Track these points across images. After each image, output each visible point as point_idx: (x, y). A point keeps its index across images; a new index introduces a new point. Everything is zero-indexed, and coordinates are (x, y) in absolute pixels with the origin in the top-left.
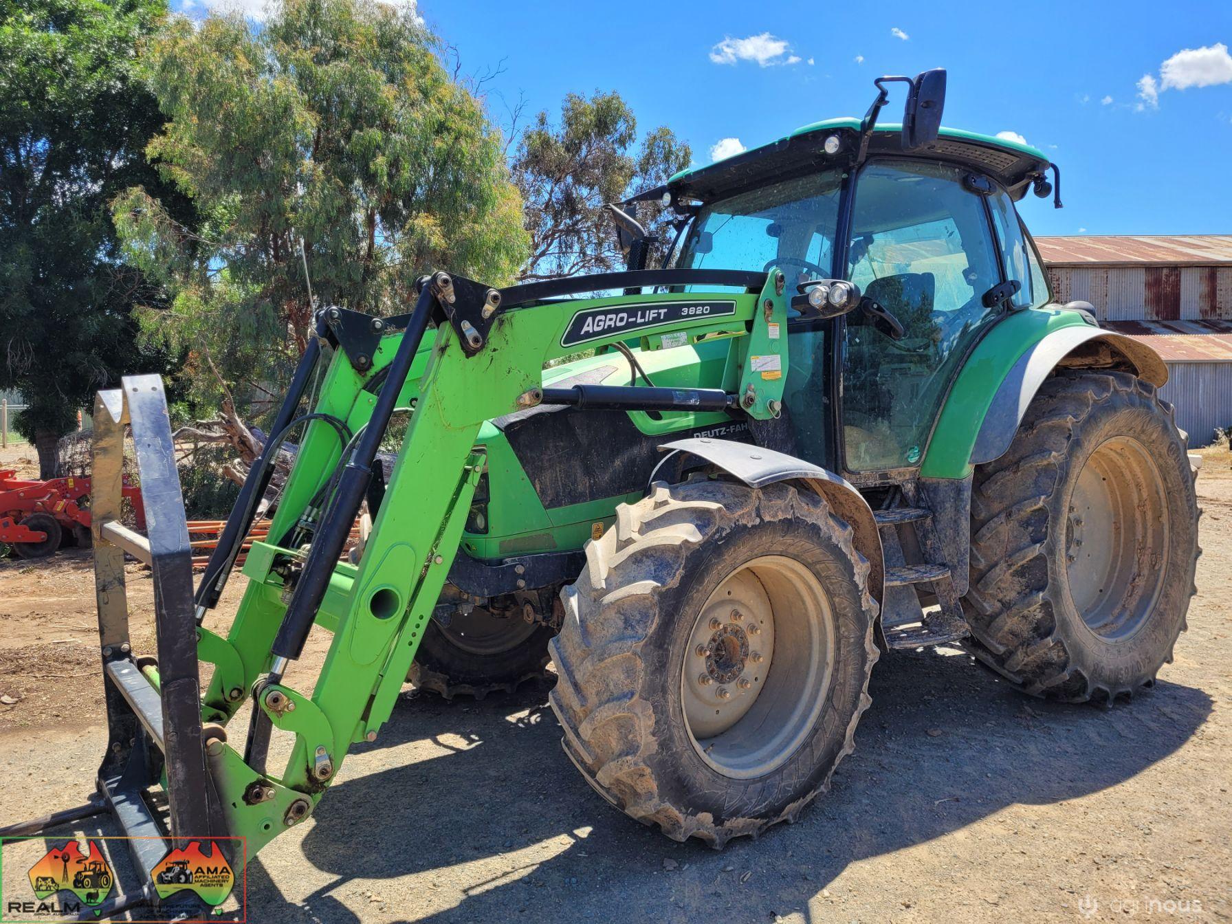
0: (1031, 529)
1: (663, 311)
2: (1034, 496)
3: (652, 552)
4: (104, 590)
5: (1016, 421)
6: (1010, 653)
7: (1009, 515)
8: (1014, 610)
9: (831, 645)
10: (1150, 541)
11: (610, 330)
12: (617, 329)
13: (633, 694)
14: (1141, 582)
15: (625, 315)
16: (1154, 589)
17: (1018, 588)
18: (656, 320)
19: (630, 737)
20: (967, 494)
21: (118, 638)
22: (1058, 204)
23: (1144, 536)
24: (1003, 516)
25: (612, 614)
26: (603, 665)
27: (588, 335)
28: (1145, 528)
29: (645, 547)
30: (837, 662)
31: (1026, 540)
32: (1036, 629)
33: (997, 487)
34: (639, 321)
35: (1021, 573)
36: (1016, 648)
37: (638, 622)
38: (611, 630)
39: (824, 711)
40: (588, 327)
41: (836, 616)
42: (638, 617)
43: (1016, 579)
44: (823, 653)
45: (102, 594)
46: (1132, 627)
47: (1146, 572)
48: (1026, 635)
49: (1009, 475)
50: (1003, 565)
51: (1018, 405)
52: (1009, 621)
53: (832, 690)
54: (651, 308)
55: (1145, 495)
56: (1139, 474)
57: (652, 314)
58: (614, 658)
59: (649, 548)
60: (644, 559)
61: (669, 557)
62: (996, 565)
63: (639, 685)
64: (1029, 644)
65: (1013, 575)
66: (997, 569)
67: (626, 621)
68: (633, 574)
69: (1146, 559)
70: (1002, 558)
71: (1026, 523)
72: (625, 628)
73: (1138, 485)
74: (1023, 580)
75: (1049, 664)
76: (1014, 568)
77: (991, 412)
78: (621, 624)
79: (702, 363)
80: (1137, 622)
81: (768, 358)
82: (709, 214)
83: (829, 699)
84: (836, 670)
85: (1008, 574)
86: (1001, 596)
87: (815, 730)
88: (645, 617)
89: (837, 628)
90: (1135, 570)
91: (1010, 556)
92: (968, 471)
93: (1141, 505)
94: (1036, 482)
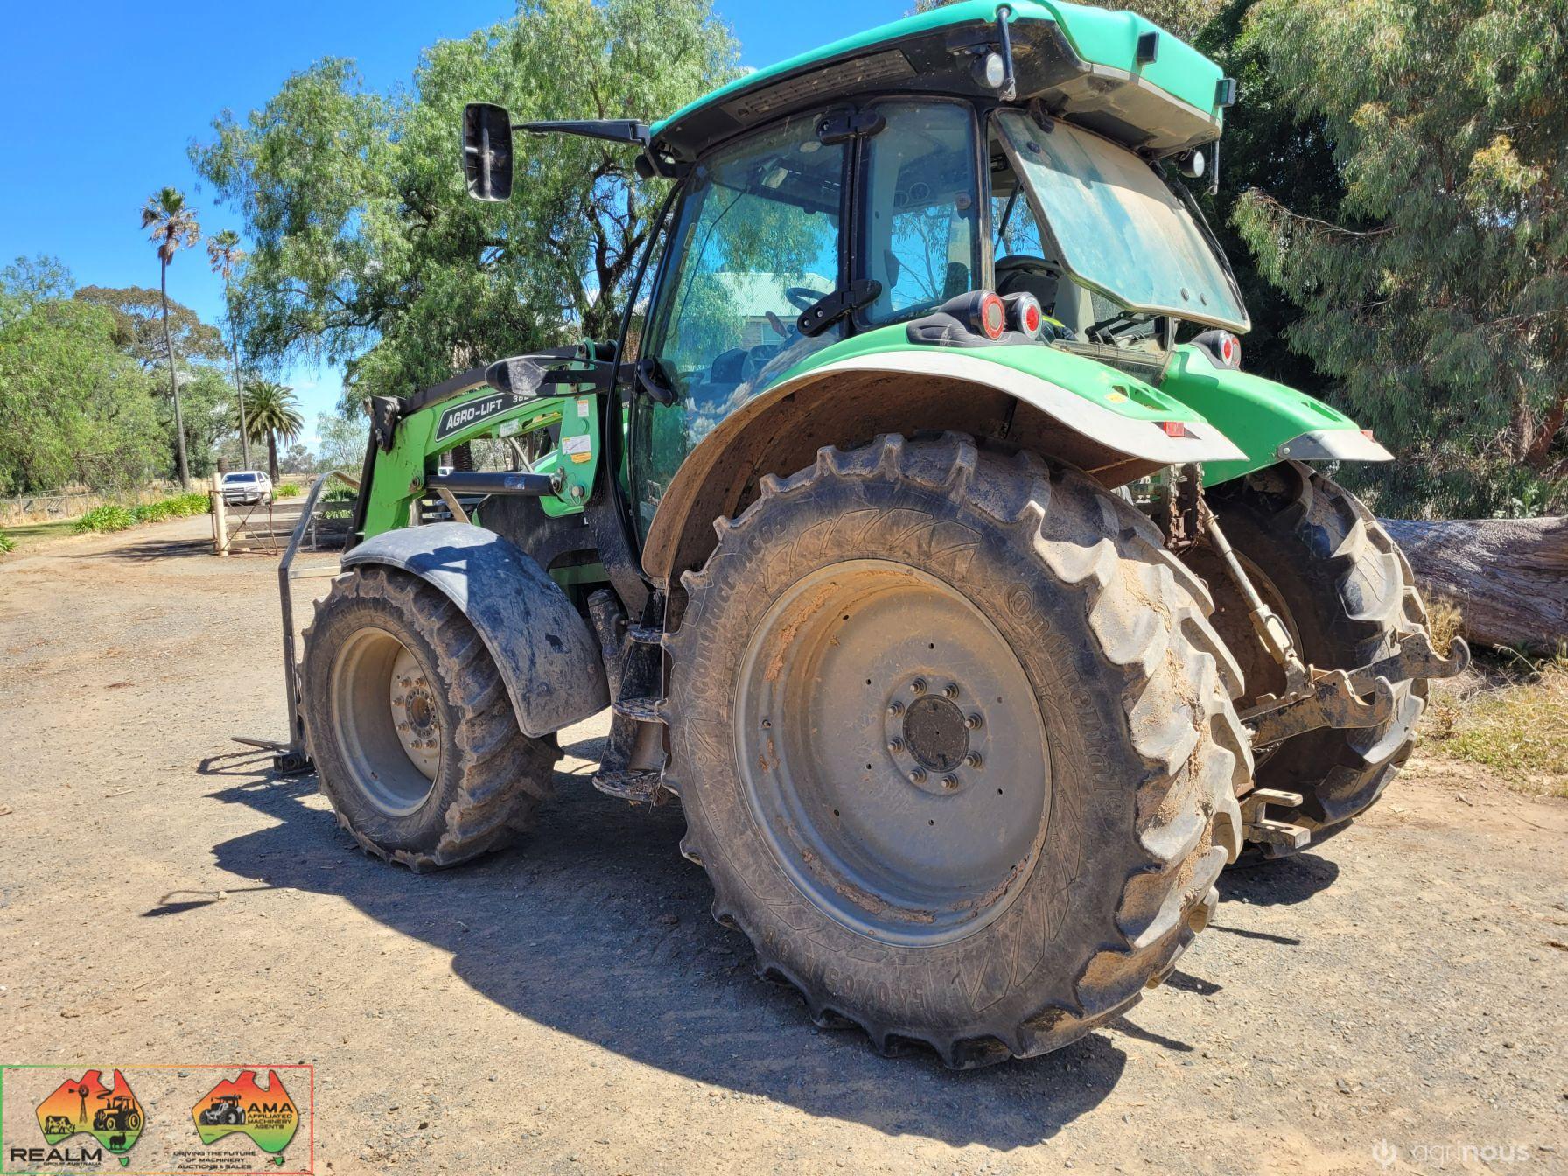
1: (499, 401)
11: (464, 424)
12: (469, 422)
15: (473, 409)
18: (495, 411)
27: (451, 430)
34: (483, 413)
40: (450, 425)
54: (490, 400)
57: (491, 406)
81: (578, 439)
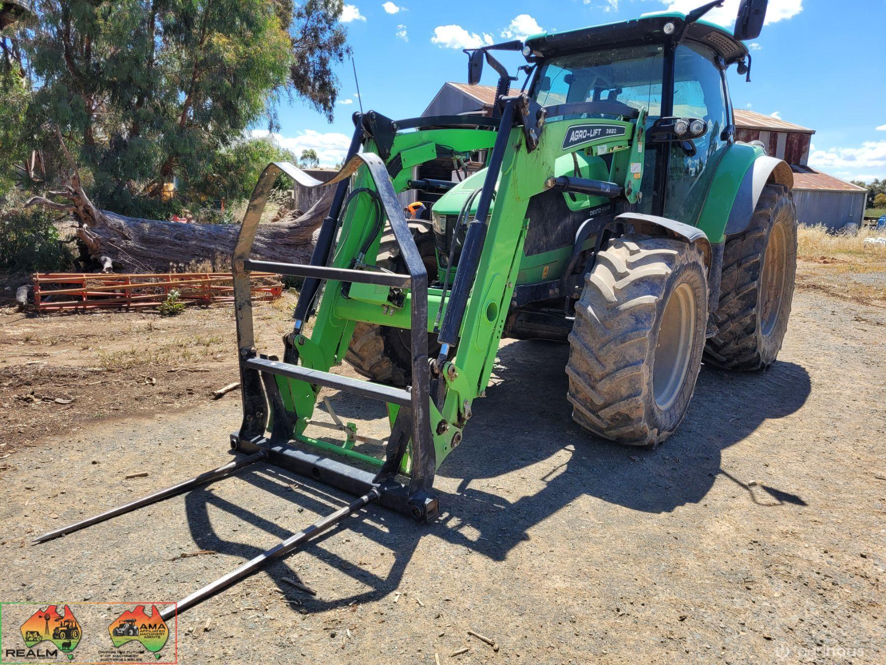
0: (751, 273)
2: (753, 254)
3: (647, 279)
4: (240, 309)
5: (752, 209)
6: (725, 344)
7: (739, 265)
8: (737, 319)
9: (692, 336)
10: (775, 282)
11: (580, 140)
12: (583, 140)
13: (643, 361)
14: (770, 305)
15: (586, 131)
16: (777, 309)
17: (740, 306)
19: (637, 386)
20: (722, 252)
21: (248, 343)
22: (748, 80)
23: (772, 280)
24: (735, 266)
25: (625, 316)
26: (623, 345)
27: (573, 143)
28: (773, 273)
29: (642, 276)
30: (694, 345)
31: (748, 279)
32: (745, 330)
33: (732, 249)
34: (591, 135)
35: (742, 298)
36: (730, 341)
37: (645, 320)
38: (626, 325)
39: (687, 373)
41: (697, 319)
42: (645, 317)
43: (740, 301)
44: (687, 341)
45: (239, 312)
46: (769, 330)
47: (772, 299)
48: (738, 333)
49: (739, 241)
50: (733, 294)
51: (752, 200)
52: (731, 325)
53: (690, 361)
54: (595, 127)
55: (776, 256)
56: (776, 245)
57: (595, 132)
58: (632, 341)
59: (645, 277)
60: (641, 283)
61: (657, 282)
62: (729, 293)
63: (646, 357)
64: (739, 339)
65: (738, 299)
66: (730, 296)
67: (637, 319)
68: (635, 292)
69: (772, 292)
70: (732, 290)
71: (748, 270)
72: (637, 324)
73: (773, 251)
74: (744, 302)
75: (746, 349)
76: (740, 295)
77: (735, 204)
78: (633, 321)
79: (590, 166)
80: (771, 327)
81: (637, 165)
82: (548, 65)
83: (689, 366)
84: (693, 350)
85: (735, 299)
86: (729, 311)
87: (684, 384)
88: (649, 317)
89: (696, 326)
90: (767, 299)
91: (738, 289)
92: (723, 239)
93: (773, 262)
94: (754, 247)
